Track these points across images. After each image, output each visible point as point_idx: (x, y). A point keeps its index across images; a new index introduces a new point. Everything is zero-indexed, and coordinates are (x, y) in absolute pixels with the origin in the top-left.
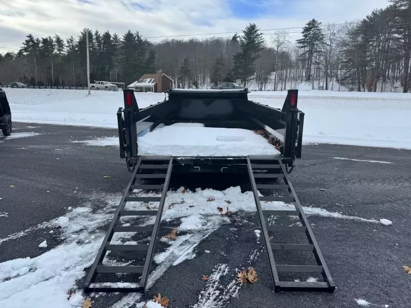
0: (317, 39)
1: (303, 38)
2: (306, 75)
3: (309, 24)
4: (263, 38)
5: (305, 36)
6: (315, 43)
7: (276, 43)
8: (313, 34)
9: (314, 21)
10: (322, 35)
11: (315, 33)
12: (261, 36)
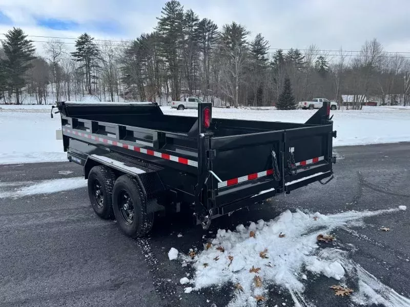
0: (92, 53)
1: (78, 51)
2: (86, 89)
3: (81, 38)
4: (32, 45)
5: (80, 49)
6: (91, 57)
7: (51, 54)
8: (87, 48)
9: (86, 35)
10: (97, 50)
11: (89, 48)
12: (30, 43)
